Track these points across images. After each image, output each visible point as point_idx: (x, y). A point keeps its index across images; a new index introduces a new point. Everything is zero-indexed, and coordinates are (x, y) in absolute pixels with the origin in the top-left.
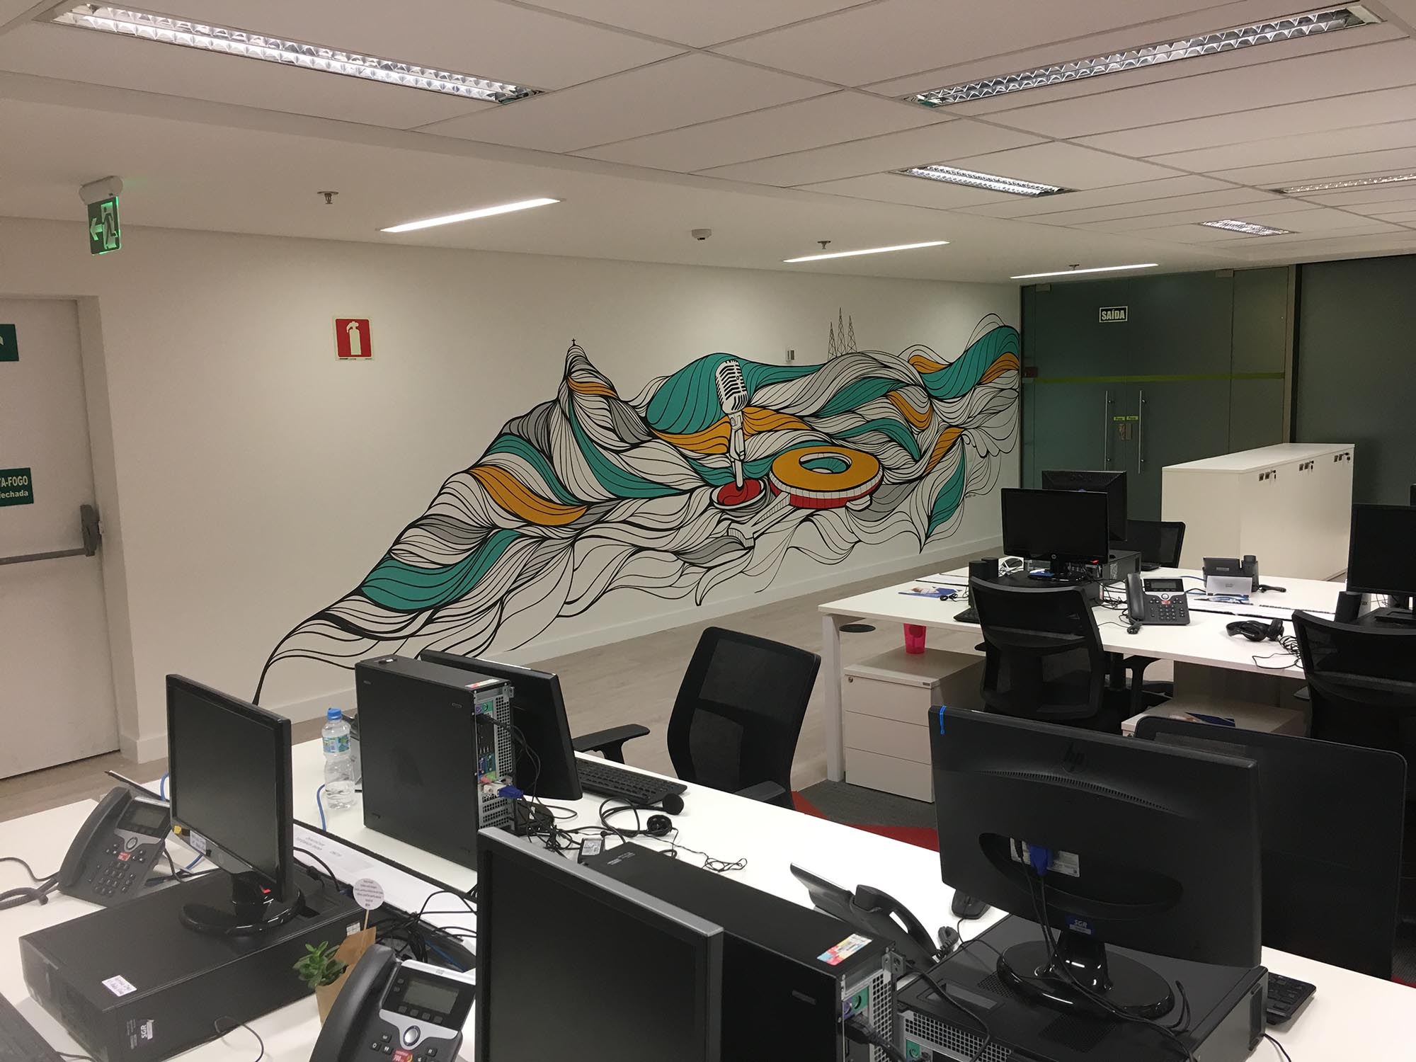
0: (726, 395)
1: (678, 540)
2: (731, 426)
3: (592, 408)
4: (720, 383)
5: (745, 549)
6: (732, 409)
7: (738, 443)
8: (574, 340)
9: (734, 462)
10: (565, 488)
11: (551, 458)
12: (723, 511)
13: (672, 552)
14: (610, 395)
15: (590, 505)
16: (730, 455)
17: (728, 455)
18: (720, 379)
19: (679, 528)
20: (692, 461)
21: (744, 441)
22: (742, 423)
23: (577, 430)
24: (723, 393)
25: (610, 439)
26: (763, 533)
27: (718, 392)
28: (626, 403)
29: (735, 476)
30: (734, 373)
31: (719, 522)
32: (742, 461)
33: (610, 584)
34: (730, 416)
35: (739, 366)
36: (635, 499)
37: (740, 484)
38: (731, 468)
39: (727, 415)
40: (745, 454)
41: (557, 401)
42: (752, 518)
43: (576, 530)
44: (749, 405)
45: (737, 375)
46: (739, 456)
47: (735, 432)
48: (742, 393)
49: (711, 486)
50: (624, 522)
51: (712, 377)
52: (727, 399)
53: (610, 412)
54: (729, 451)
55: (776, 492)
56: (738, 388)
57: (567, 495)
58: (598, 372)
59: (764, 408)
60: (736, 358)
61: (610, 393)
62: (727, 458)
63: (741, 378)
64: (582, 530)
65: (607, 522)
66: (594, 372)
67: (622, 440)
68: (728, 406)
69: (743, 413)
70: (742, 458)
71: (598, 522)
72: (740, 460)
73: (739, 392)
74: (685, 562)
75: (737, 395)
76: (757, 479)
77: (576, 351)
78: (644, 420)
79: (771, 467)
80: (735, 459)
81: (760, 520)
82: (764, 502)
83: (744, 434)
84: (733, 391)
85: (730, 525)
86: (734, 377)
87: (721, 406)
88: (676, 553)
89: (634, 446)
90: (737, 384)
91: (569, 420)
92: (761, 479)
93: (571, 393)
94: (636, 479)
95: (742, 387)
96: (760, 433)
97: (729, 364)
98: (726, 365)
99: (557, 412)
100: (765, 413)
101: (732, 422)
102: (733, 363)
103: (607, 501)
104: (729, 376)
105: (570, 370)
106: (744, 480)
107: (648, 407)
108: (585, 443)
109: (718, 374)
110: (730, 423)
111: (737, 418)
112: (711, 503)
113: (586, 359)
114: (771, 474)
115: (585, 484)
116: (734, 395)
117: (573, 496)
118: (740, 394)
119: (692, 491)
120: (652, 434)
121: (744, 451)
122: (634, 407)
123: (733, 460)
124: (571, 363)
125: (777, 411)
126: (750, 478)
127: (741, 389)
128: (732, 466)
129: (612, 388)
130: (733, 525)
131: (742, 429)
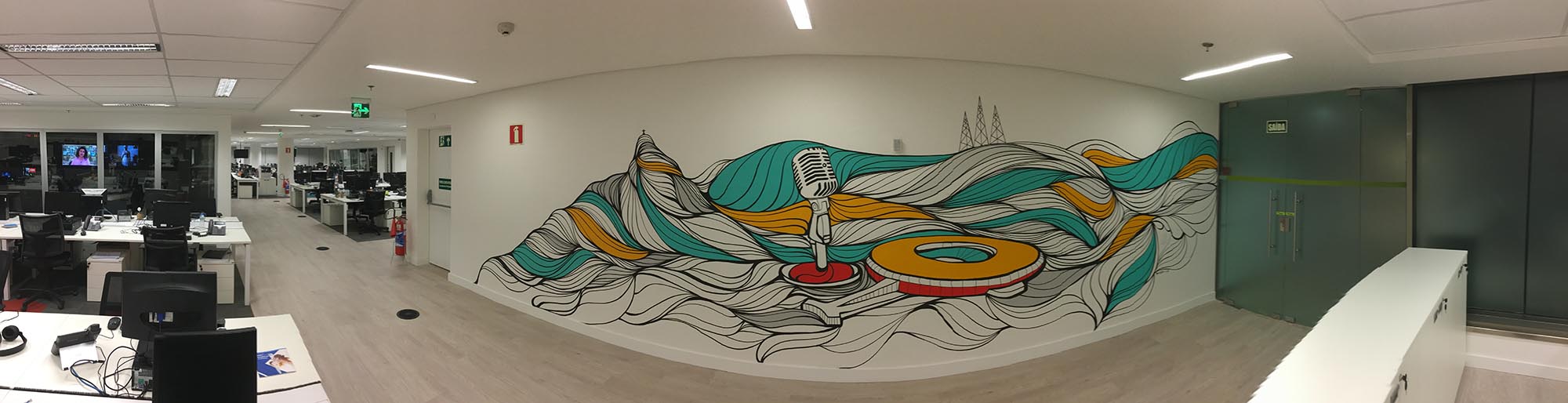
0: (806, 181)
1: (739, 300)
2: (812, 210)
3: (658, 183)
4: (800, 169)
5: (826, 325)
6: (815, 195)
7: (822, 226)
8: (644, 131)
9: (815, 244)
10: (630, 235)
11: (620, 213)
12: (796, 287)
13: (729, 309)
14: (674, 173)
15: (651, 252)
16: (809, 237)
17: (806, 237)
18: (798, 165)
19: (739, 291)
20: (759, 237)
21: (830, 226)
22: (828, 209)
23: (643, 199)
24: (802, 178)
25: (673, 207)
26: (855, 315)
27: (795, 178)
28: (690, 180)
29: (815, 258)
30: (820, 160)
31: (790, 295)
32: (827, 245)
33: (666, 314)
34: (811, 202)
35: (827, 154)
36: (693, 257)
37: (822, 263)
38: (810, 250)
39: (807, 199)
40: (831, 239)
41: (628, 173)
42: (838, 299)
43: (638, 266)
44: (839, 191)
45: (823, 162)
46: (822, 239)
47: (818, 217)
48: (830, 180)
49: (781, 261)
50: (682, 272)
51: (788, 163)
52: (807, 185)
53: (674, 186)
54: (808, 232)
55: (877, 278)
56: (825, 175)
57: (633, 242)
58: (664, 155)
59: (862, 196)
60: (822, 146)
61: (675, 171)
62: (805, 239)
63: (828, 165)
64: (643, 268)
65: (666, 268)
66: (662, 155)
67: (684, 209)
68: (808, 191)
69: (829, 199)
70: (826, 242)
71: (658, 266)
72: (823, 243)
73: (827, 179)
74: (744, 321)
75: (822, 182)
76: (849, 264)
77: (646, 138)
78: (706, 195)
79: (871, 252)
80: (816, 242)
81: (852, 302)
82: (858, 286)
83: (830, 219)
84: (816, 178)
85: (806, 300)
86: (820, 164)
87: (799, 191)
88: (733, 310)
89: (696, 215)
90: (824, 171)
91: (636, 188)
92: (855, 264)
93: (639, 169)
94: (694, 241)
95: (830, 174)
96: (854, 220)
97: (811, 151)
98: (809, 152)
99: (627, 181)
100: (862, 201)
101: (814, 207)
102: (816, 151)
103: (667, 253)
104: (812, 163)
105: (639, 152)
106: (828, 262)
107: (710, 185)
108: (650, 207)
109: (796, 160)
110: (811, 208)
111: (822, 205)
112: (781, 276)
113: (654, 144)
114: (869, 261)
115: (646, 234)
116: (818, 182)
117: (637, 242)
118: (827, 181)
119: (756, 263)
120: (713, 207)
121: (830, 235)
122: (696, 184)
123: (812, 242)
124: (640, 147)
125: (881, 200)
126: (837, 261)
127: (828, 176)
128: (811, 248)
129: (677, 168)
130: (809, 301)
131: (828, 214)
